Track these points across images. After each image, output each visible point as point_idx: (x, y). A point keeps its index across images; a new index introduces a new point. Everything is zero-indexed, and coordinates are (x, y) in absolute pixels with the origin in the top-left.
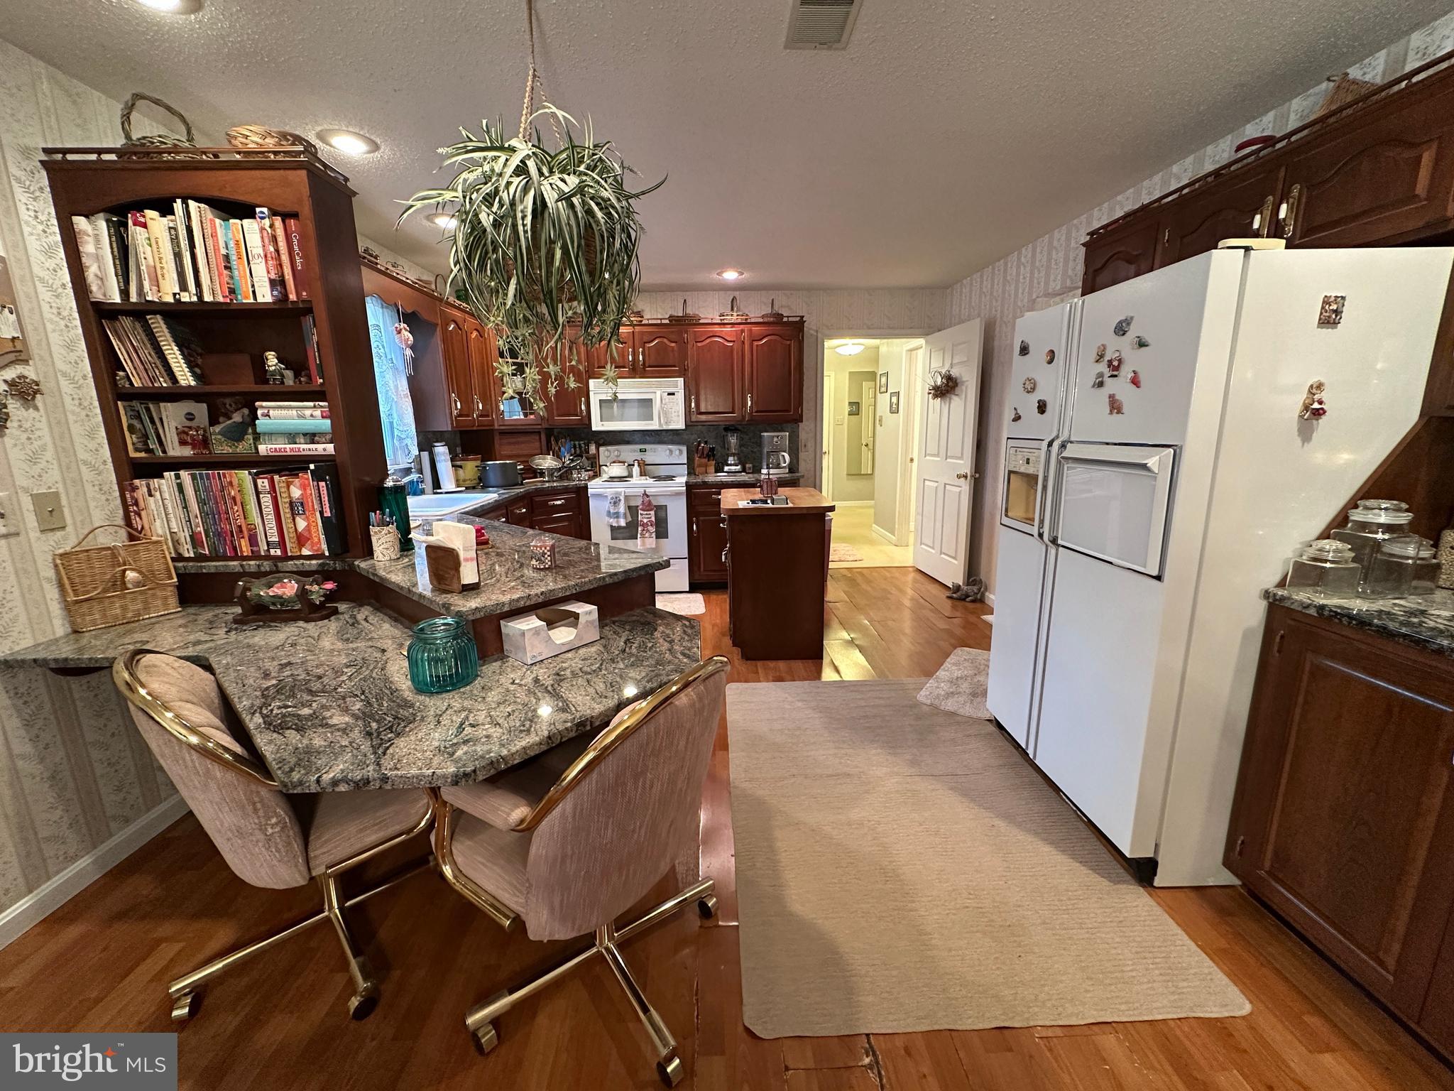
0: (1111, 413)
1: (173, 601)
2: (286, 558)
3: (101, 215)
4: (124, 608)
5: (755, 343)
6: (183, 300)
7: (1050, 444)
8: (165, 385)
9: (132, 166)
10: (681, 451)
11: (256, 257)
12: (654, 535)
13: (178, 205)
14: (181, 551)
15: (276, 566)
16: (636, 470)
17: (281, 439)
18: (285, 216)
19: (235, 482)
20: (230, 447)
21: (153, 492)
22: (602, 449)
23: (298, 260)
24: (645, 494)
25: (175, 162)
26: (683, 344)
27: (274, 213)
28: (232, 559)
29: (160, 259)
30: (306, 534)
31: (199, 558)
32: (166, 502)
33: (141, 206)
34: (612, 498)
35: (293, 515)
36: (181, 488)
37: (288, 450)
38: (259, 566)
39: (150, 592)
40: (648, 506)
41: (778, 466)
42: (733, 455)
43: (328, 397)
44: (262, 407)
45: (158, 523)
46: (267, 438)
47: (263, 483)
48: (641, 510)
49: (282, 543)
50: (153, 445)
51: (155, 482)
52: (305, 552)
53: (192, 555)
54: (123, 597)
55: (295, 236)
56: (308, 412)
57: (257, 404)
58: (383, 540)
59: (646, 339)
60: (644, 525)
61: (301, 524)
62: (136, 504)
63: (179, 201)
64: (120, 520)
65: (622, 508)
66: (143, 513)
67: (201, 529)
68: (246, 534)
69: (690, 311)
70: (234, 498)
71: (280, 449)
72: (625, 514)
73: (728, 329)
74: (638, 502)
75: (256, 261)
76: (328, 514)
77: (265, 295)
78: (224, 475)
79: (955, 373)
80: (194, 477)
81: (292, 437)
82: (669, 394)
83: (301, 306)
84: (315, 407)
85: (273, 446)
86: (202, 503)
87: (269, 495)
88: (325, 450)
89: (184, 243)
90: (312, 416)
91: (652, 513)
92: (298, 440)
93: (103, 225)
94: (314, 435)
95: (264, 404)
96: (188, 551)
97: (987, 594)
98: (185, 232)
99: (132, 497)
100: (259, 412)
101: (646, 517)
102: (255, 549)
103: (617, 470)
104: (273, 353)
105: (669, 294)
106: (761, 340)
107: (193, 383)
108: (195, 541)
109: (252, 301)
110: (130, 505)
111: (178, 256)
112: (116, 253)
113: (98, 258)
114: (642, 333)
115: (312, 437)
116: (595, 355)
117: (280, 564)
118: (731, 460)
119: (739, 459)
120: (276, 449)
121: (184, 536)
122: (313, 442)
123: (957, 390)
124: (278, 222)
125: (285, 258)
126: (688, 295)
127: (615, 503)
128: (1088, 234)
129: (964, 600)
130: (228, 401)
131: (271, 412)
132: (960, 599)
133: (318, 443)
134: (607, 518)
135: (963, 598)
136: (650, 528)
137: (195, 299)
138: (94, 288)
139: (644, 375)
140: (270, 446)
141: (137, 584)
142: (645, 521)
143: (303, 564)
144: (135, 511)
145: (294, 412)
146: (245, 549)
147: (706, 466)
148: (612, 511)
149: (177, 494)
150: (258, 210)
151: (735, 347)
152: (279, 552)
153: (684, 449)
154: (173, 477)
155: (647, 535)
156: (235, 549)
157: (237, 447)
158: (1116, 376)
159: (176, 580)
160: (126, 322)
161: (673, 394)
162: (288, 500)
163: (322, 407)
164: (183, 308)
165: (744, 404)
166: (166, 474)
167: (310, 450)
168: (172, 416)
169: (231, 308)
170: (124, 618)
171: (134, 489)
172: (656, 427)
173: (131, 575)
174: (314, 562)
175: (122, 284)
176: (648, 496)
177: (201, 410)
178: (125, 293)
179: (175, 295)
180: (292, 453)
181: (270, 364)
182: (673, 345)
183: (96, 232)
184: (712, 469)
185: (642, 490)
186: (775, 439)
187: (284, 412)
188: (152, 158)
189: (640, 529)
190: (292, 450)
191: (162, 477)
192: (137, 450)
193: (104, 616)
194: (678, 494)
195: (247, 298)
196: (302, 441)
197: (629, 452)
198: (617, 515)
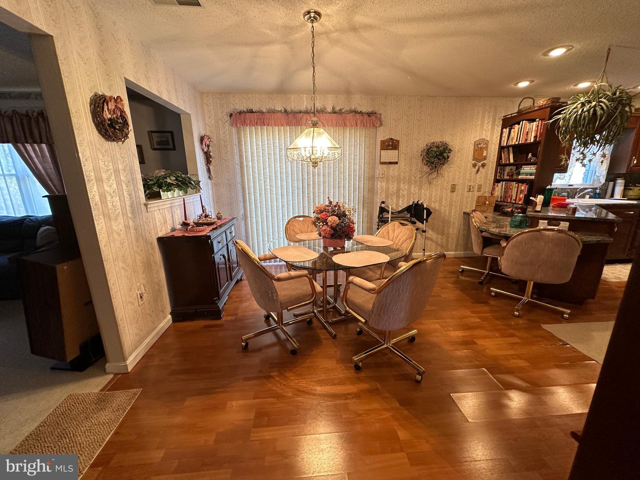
1: (493, 209)
2: (515, 203)
3: (508, 127)
4: (484, 209)
6: (516, 143)
8: (508, 162)
13: (521, 122)
14: (498, 199)
15: (513, 205)
17: (524, 175)
18: (542, 120)
19: (512, 185)
21: (498, 186)
23: (542, 130)
27: (540, 120)
28: (506, 202)
29: (515, 135)
30: (520, 198)
31: (501, 201)
32: (499, 188)
33: (515, 124)
35: (520, 193)
36: (502, 185)
38: (509, 204)
39: (489, 207)
43: (537, 164)
45: (496, 193)
46: (521, 174)
49: (515, 200)
50: (502, 176)
52: (519, 202)
53: (499, 201)
54: (484, 206)
55: (542, 125)
57: (523, 166)
61: (520, 196)
64: (491, 192)
66: (495, 190)
67: (503, 195)
68: (510, 197)
75: (533, 132)
76: (526, 193)
77: (533, 140)
78: (511, 183)
80: (506, 183)
81: (527, 174)
83: (539, 142)
84: (534, 167)
85: (522, 176)
86: (505, 189)
87: (517, 188)
88: (532, 178)
89: (520, 131)
90: (533, 169)
93: (508, 129)
94: (532, 174)
98: (521, 128)
100: (522, 168)
102: (511, 201)
104: (531, 153)
107: (513, 162)
108: (501, 198)
109: (529, 142)
110: (493, 188)
111: (518, 134)
112: (508, 135)
113: (505, 136)
121: (500, 196)
124: (540, 122)
125: (539, 131)
131: (525, 168)
133: (531, 176)
137: (518, 143)
138: (502, 143)
141: (488, 204)
143: (518, 205)
144: (493, 190)
145: (529, 168)
146: (509, 201)
149: (501, 187)
150: (537, 120)
154: (502, 183)
156: (507, 200)
157: (516, 177)
159: (495, 205)
160: (505, 149)
162: (520, 190)
164: (515, 145)
167: (529, 177)
168: (508, 169)
170: (483, 211)
171: (495, 185)
173: (487, 202)
174: (520, 205)
175: (507, 141)
177: (514, 168)
178: (507, 143)
181: (529, 156)
183: (506, 131)
187: (527, 168)
190: (525, 177)
191: (500, 183)
192: (499, 177)
193: (480, 209)
196: (529, 175)
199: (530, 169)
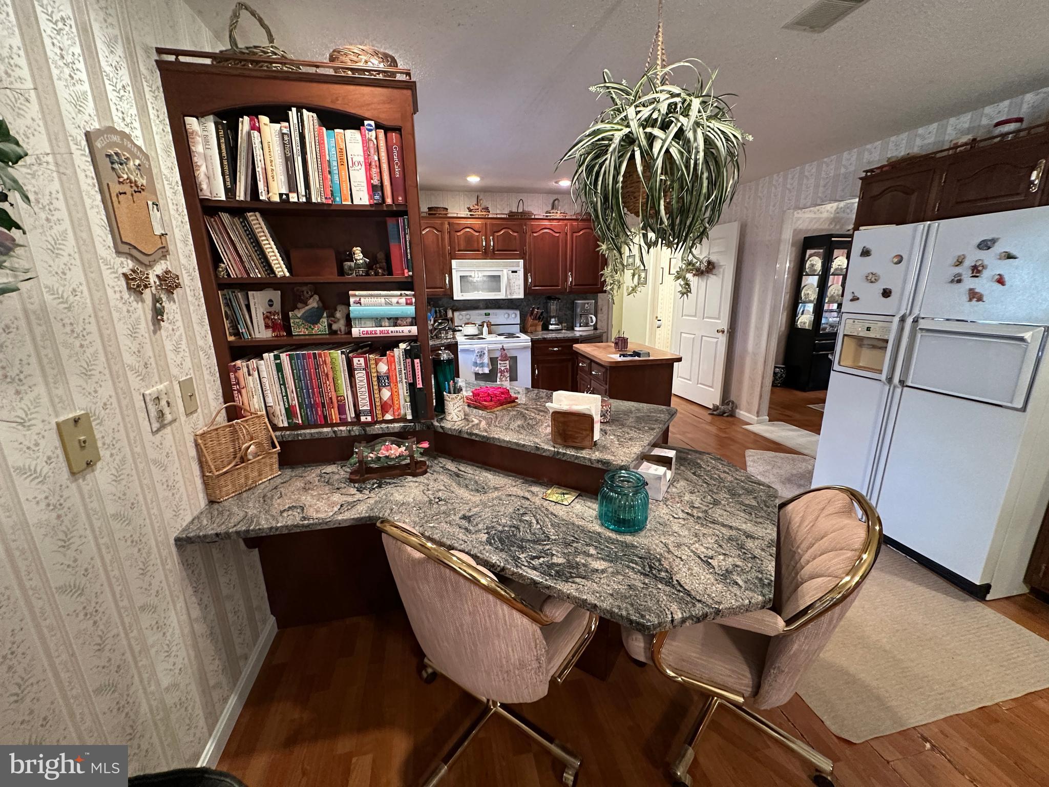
0: (970, 300)
1: (276, 466)
3: (211, 117)
4: (247, 477)
5: (575, 235)
6: (291, 200)
7: (903, 320)
8: (259, 276)
9: (246, 73)
10: (516, 315)
11: (356, 164)
12: (508, 379)
13: (293, 114)
14: (276, 422)
15: (365, 430)
16: (485, 329)
17: (369, 323)
18: (387, 130)
19: (328, 360)
20: (307, 329)
21: (251, 373)
22: (456, 314)
23: (397, 169)
24: (503, 349)
25: (282, 72)
26: (523, 234)
27: (378, 126)
28: (322, 426)
29: (271, 161)
30: (390, 402)
31: (293, 427)
32: (264, 380)
33: (252, 112)
34: (478, 352)
35: (380, 386)
36: (279, 368)
37: (378, 332)
38: (349, 431)
39: (263, 460)
40: (505, 358)
41: (587, 325)
42: (554, 317)
43: (416, 286)
44: (355, 296)
45: (255, 400)
46: (357, 322)
47: (359, 362)
48: (500, 360)
50: (242, 330)
51: (253, 363)
52: (388, 417)
53: (286, 425)
54: (246, 468)
55: (395, 148)
56: (394, 300)
57: (351, 292)
58: (457, 404)
59: (495, 229)
60: (502, 372)
61: (386, 394)
62: (238, 383)
63: (294, 109)
65: (486, 360)
66: (243, 391)
67: (296, 402)
68: (336, 405)
69: (526, 209)
70: (327, 375)
71: (371, 332)
72: (488, 364)
73: (555, 223)
74: (497, 354)
75: (356, 168)
76: (420, 385)
77: (362, 198)
78: (320, 355)
79: (713, 258)
80: (291, 358)
81: (378, 321)
82: (513, 272)
83: (395, 209)
84: (401, 295)
85: (365, 329)
86: (298, 380)
87: (364, 372)
88: (410, 332)
89: (296, 148)
90: (398, 303)
91: (507, 362)
92: (383, 324)
93: (211, 126)
94: (397, 319)
95: (357, 293)
96: (282, 422)
97: (737, 411)
98: (298, 138)
99: (236, 377)
100: (352, 300)
101: (503, 366)
102: (343, 417)
103: (471, 330)
104: (359, 248)
105: (506, 195)
106: (579, 232)
107: (287, 274)
108: (290, 412)
109: (350, 203)
110: (234, 385)
111: (289, 161)
112: (224, 154)
114: (493, 225)
115: (395, 321)
116: (456, 241)
117: (368, 429)
118: (553, 321)
119: (558, 320)
120: (367, 331)
121: (280, 410)
122: (395, 325)
123: (714, 271)
124: (381, 133)
125: (385, 166)
126: (522, 196)
127: (480, 356)
128: (864, 171)
129: (722, 415)
130: (304, 288)
131: (362, 300)
132: (719, 415)
133: (400, 326)
134: (473, 368)
135: (722, 414)
136: (506, 374)
137: (304, 200)
138: (204, 186)
139: (494, 257)
140: (362, 329)
141: (255, 455)
142: (503, 368)
143: (388, 427)
144: (237, 390)
145: (383, 300)
146: (335, 416)
147: (536, 325)
148: (478, 362)
149: (275, 373)
150: (366, 122)
151: (561, 237)
152: (369, 419)
153: (518, 313)
154: (272, 358)
155: (504, 379)
156: (325, 417)
157: (313, 329)
158: (977, 277)
159: (279, 448)
160: (225, 217)
161: (516, 272)
162: (375, 374)
163: (407, 295)
164: (288, 207)
165: (566, 280)
166: (265, 355)
167: (397, 332)
168: (259, 302)
169: (332, 208)
170: (246, 486)
171: (236, 369)
172: (503, 297)
173: (251, 447)
174: (396, 425)
175: (228, 183)
176: (504, 350)
177: (277, 297)
178: (230, 191)
179: (281, 195)
180: (382, 335)
181: (358, 258)
182: (515, 234)
183: (206, 133)
184: (540, 328)
185: (501, 346)
186: (586, 305)
187: (374, 300)
188: (261, 67)
189: (499, 375)
190: (381, 332)
191: (262, 359)
192: (231, 334)
193: (234, 486)
194: (525, 348)
195: (346, 200)
196: (387, 324)
197: (477, 316)
198: (482, 365)
199: (387, 304)
